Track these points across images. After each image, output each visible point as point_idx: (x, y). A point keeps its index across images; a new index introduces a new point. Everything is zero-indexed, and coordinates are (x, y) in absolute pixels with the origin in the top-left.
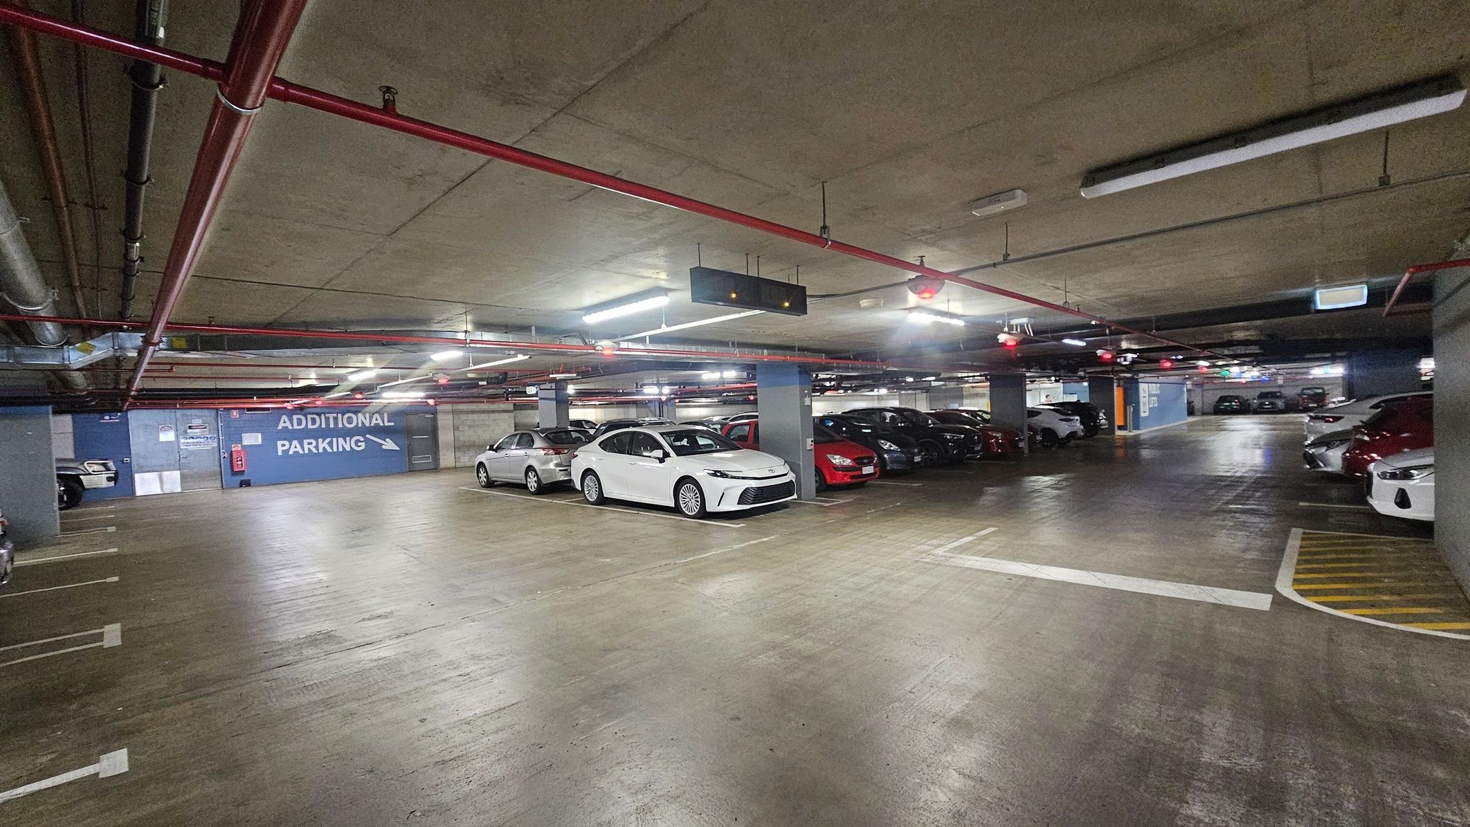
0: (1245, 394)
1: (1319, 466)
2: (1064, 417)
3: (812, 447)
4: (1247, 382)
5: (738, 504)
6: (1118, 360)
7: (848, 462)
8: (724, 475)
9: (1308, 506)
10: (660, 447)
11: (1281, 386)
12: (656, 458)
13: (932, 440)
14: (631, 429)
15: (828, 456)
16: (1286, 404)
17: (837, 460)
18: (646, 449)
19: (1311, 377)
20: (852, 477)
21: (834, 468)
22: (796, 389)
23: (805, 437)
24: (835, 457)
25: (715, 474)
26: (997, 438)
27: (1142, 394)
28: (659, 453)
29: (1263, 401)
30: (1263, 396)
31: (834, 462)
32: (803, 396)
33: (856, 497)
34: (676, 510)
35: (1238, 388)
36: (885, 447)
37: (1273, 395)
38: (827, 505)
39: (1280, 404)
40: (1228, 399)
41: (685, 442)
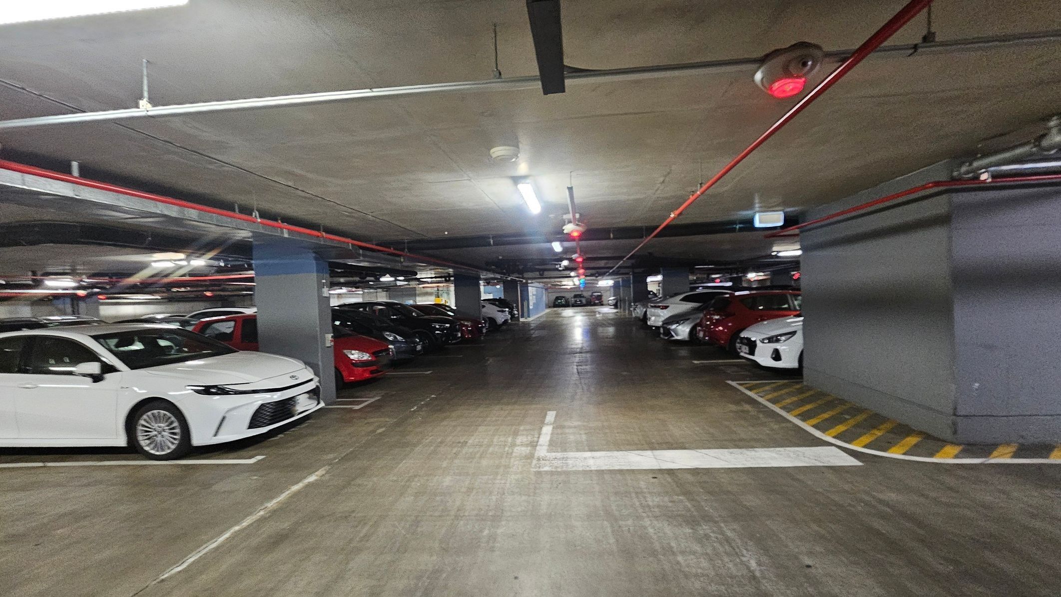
0: (568, 295)
1: (672, 336)
2: (500, 309)
3: (332, 344)
4: (571, 288)
5: (250, 427)
6: (557, 267)
7: (366, 357)
8: (222, 391)
9: (700, 363)
10: (92, 356)
11: (582, 291)
12: (84, 375)
13: (422, 330)
14: (26, 332)
15: (345, 351)
16: (587, 301)
17: (355, 355)
18: (60, 362)
19: (598, 286)
20: (372, 372)
21: (353, 364)
22: (312, 278)
23: (324, 332)
24: (353, 352)
25: (207, 391)
26: (467, 326)
27: (530, 294)
28: (94, 368)
29: (576, 299)
30: (575, 296)
31: (352, 357)
32: (320, 286)
33: (383, 392)
34: (133, 449)
35: (565, 292)
36: (391, 338)
37: (580, 296)
38: (357, 407)
39: (584, 301)
40: (560, 298)
41: (138, 346)
